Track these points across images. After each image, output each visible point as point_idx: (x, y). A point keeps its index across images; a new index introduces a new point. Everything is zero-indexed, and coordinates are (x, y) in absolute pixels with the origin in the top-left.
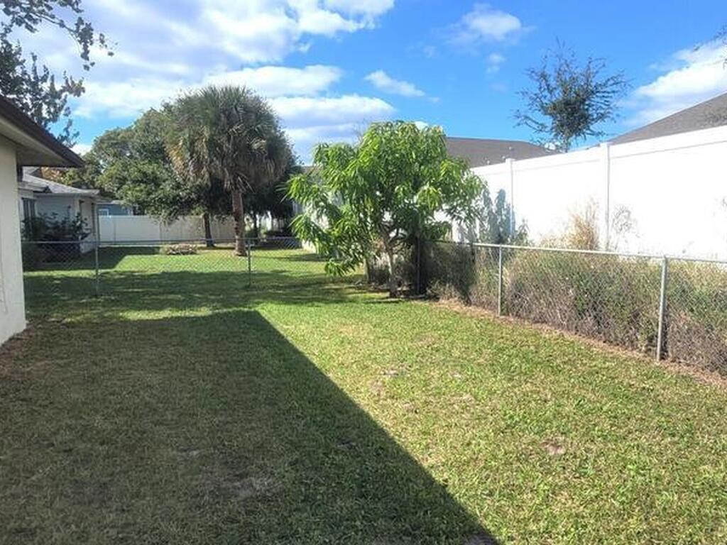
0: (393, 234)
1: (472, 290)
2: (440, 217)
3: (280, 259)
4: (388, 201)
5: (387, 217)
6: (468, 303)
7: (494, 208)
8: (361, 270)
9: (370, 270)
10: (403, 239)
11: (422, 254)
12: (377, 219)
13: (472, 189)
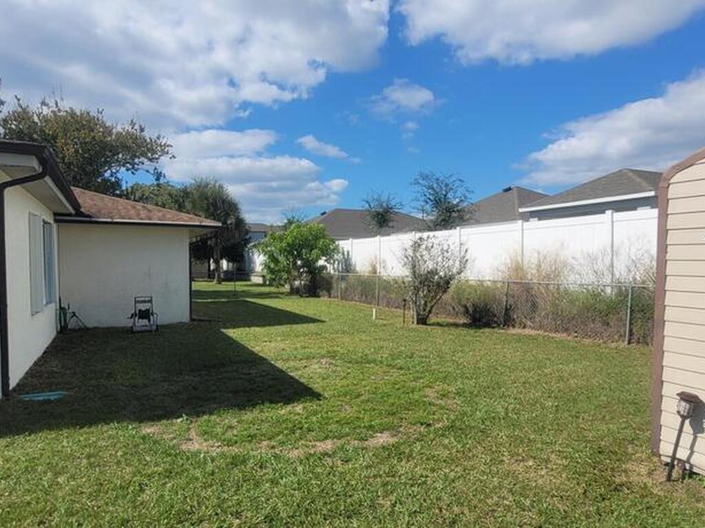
0: (302, 270)
1: (332, 292)
2: (321, 262)
3: (241, 286)
4: (299, 256)
5: (299, 262)
6: (330, 297)
7: (346, 257)
8: (287, 287)
9: (292, 288)
10: (306, 272)
11: (315, 279)
12: (295, 264)
13: (336, 249)
